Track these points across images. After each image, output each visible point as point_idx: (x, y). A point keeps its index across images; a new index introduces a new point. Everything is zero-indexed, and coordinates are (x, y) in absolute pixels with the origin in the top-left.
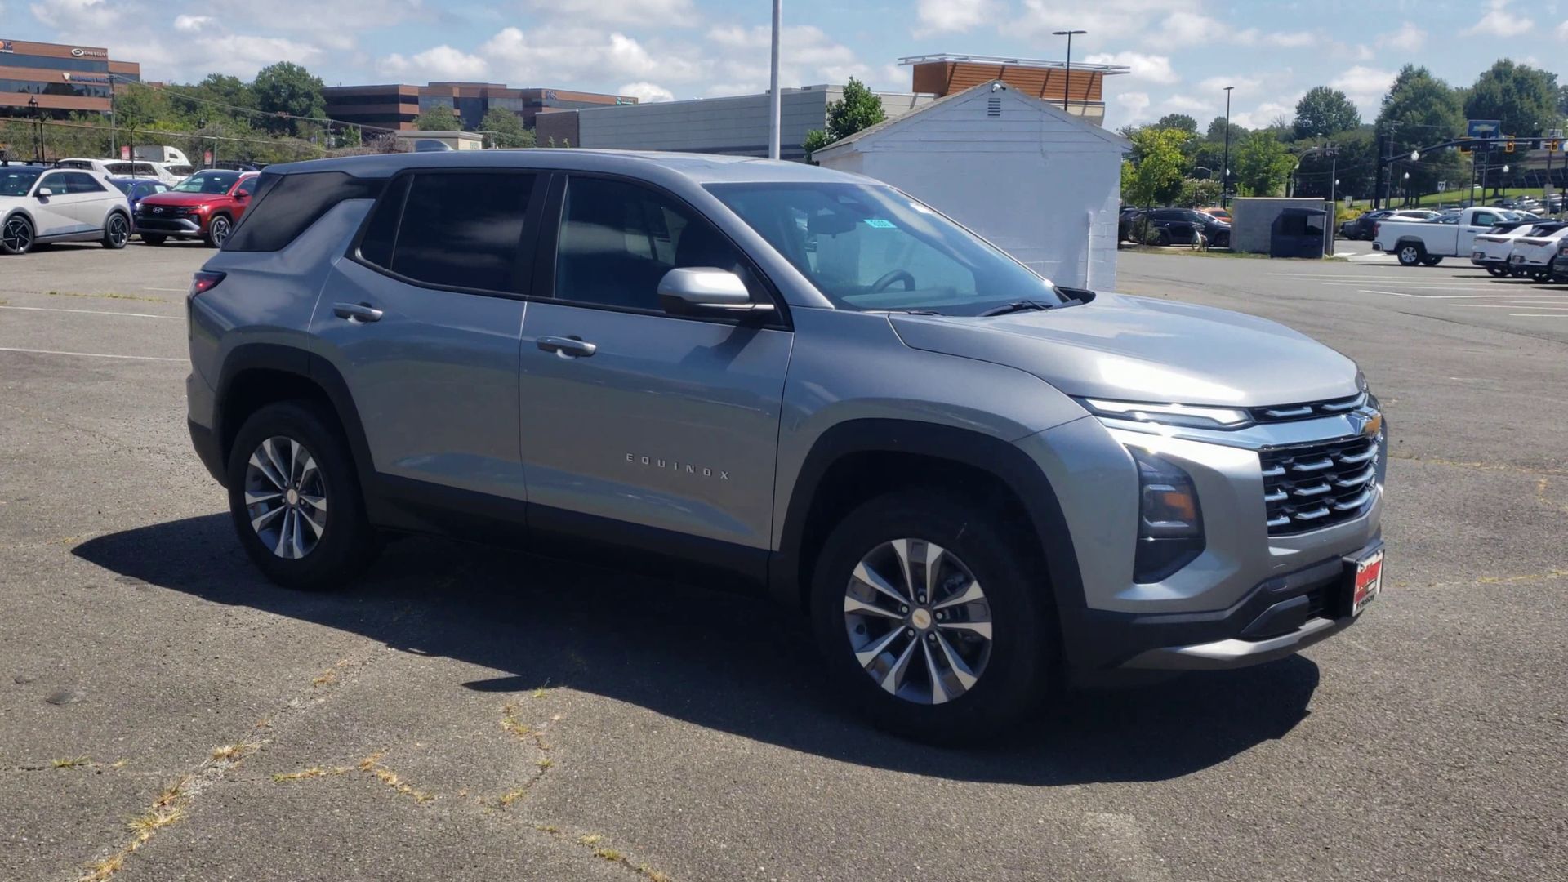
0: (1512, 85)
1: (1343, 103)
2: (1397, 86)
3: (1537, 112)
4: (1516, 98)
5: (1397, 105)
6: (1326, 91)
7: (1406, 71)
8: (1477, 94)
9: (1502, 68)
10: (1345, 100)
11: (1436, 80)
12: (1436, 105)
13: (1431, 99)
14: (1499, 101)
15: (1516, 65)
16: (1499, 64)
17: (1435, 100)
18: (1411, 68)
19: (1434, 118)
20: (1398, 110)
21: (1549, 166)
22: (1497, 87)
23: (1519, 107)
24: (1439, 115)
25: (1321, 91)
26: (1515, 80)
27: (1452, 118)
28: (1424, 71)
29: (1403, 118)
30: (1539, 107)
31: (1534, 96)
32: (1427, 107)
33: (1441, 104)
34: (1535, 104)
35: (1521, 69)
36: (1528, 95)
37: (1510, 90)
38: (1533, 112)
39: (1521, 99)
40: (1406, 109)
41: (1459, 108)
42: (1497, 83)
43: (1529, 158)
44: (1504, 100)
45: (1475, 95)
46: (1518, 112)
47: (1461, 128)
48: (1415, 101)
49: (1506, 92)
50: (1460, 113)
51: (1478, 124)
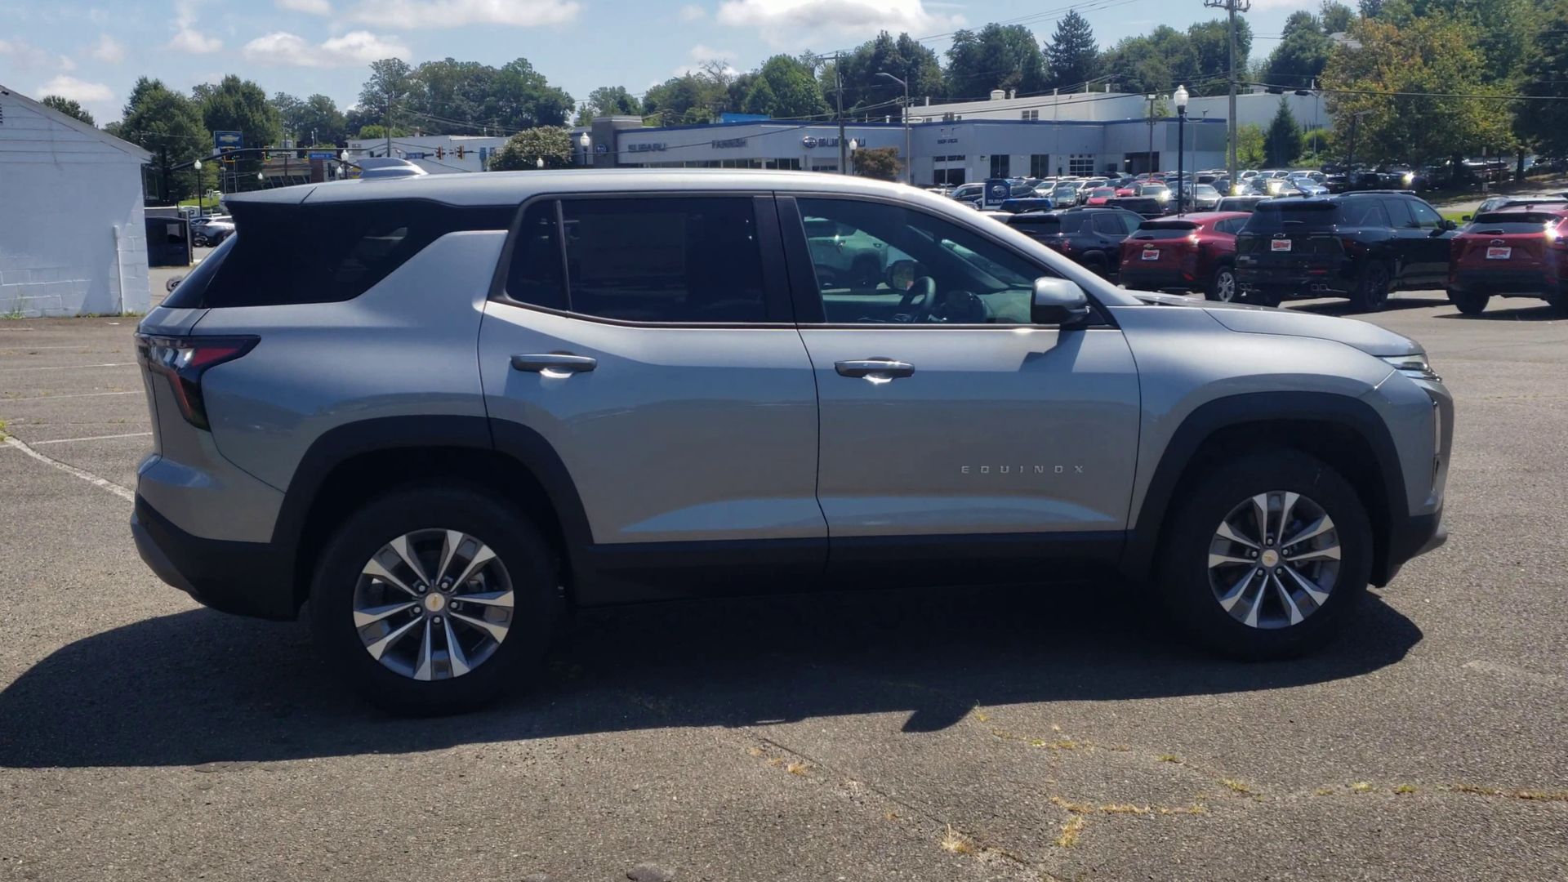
0: (242, 99)
1: (79, 112)
2: (135, 97)
3: (267, 125)
4: (247, 110)
5: (141, 116)
6: (59, 100)
7: (142, 83)
8: (213, 108)
9: (231, 83)
10: (80, 109)
11: (174, 93)
12: (178, 116)
13: (172, 110)
14: (233, 112)
15: (243, 81)
16: (227, 79)
17: (177, 112)
18: (145, 80)
19: (178, 129)
20: (143, 121)
21: (286, 173)
22: (229, 101)
23: (251, 119)
24: (182, 126)
25: (54, 100)
26: (244, 94)
27: (194, 129)
28: (158, 83)
29: (149, 128)
30: (268, 119)
31: (263, 109)
32: (170, 118)
33: (182, 115)
34: (264, 116)
35: (247, 84)
36: (257, 109)
37: (240, 104)
38: (263, 125)
39: (251, 110)
40: (151, 119)
41: (199, 120)
42: (228, 96)
43: (265, 167)
44: (237, 113)
45: (210, 107)
46: (251, 124)
47: (205, 138)
48: (156, 112)
49: (238, 105)
50: (201, 124)
51: (223, 135)
